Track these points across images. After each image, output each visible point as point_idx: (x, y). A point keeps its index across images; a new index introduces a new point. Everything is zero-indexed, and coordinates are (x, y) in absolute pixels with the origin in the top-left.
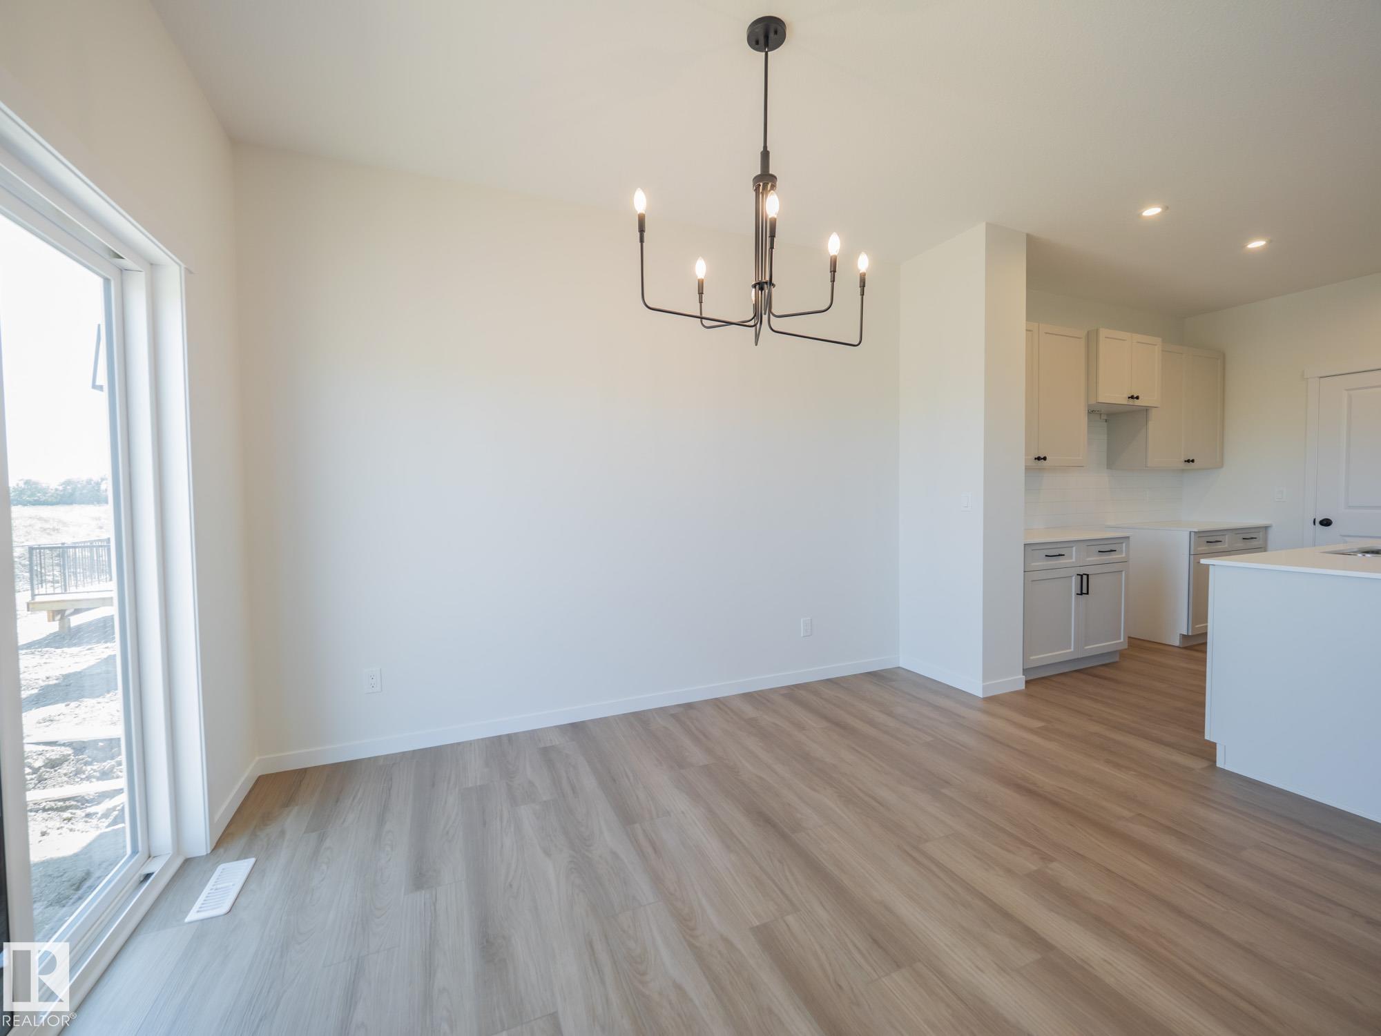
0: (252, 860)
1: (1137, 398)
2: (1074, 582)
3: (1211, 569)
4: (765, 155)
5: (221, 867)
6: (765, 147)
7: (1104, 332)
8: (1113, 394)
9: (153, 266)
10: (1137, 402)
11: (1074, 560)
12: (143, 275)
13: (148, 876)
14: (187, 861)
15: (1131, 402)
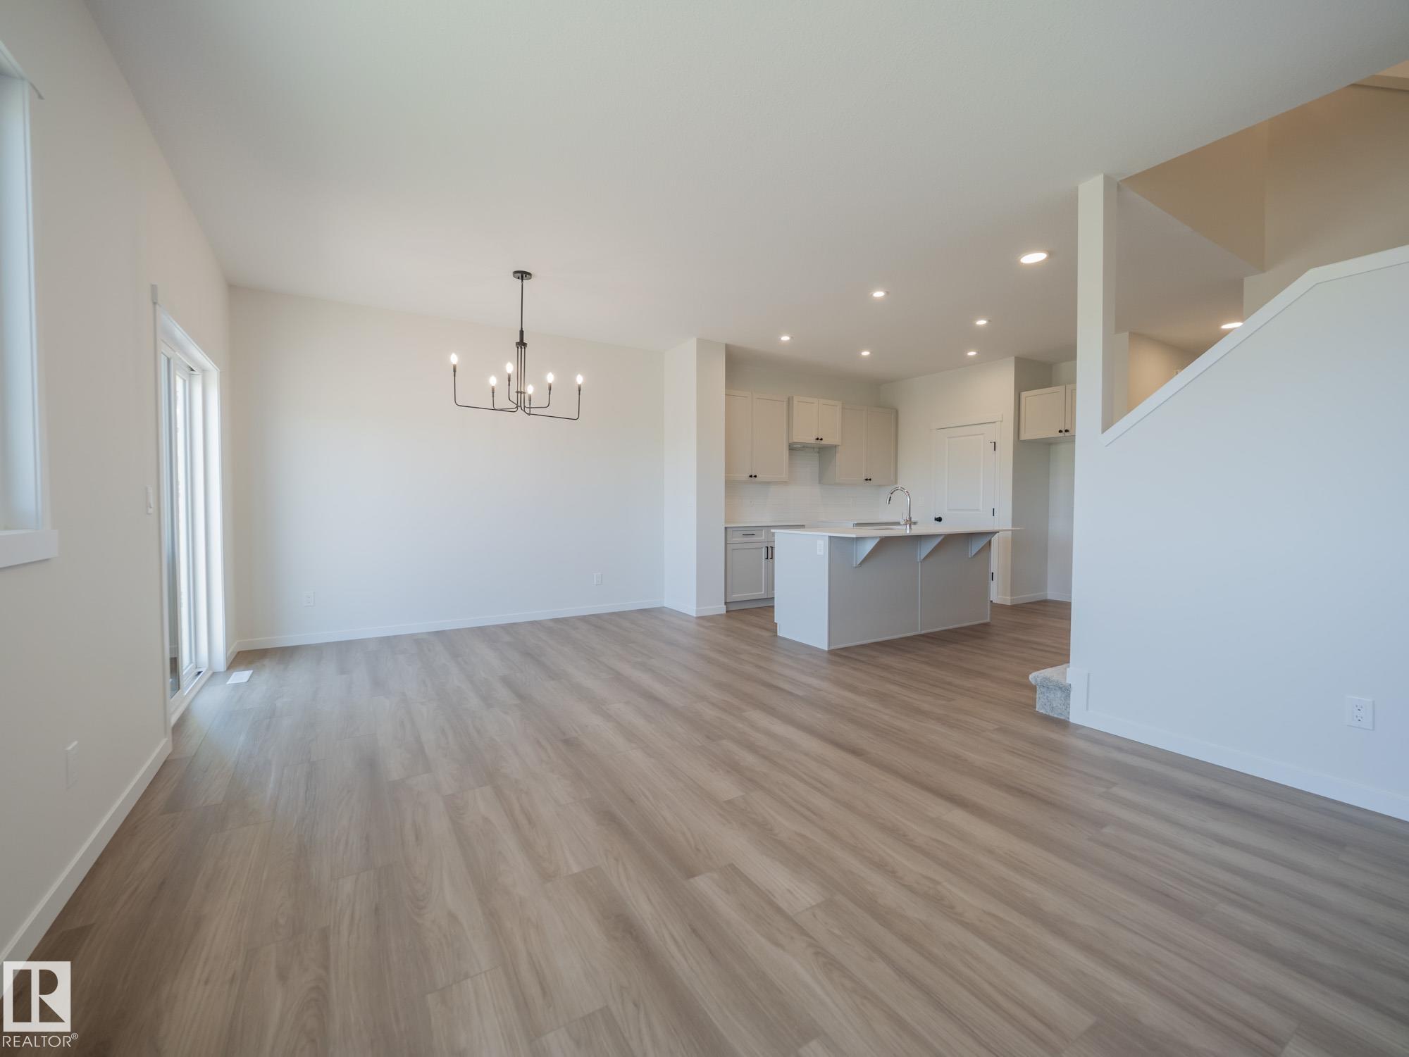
0: (251, 671)
1: (821, 439)
2: (764, 550)
3: (776, 535)
4: (522, 332)
5: (234, 674)
6: (522, 328)
7: (796, 399)
8: (804, 436)
9: (204, 371)
10: (822, 442)
11: (763, 538)
12: (200, 376)
13: (199, 673)
14: (214, 674)
15: (818, 442)
